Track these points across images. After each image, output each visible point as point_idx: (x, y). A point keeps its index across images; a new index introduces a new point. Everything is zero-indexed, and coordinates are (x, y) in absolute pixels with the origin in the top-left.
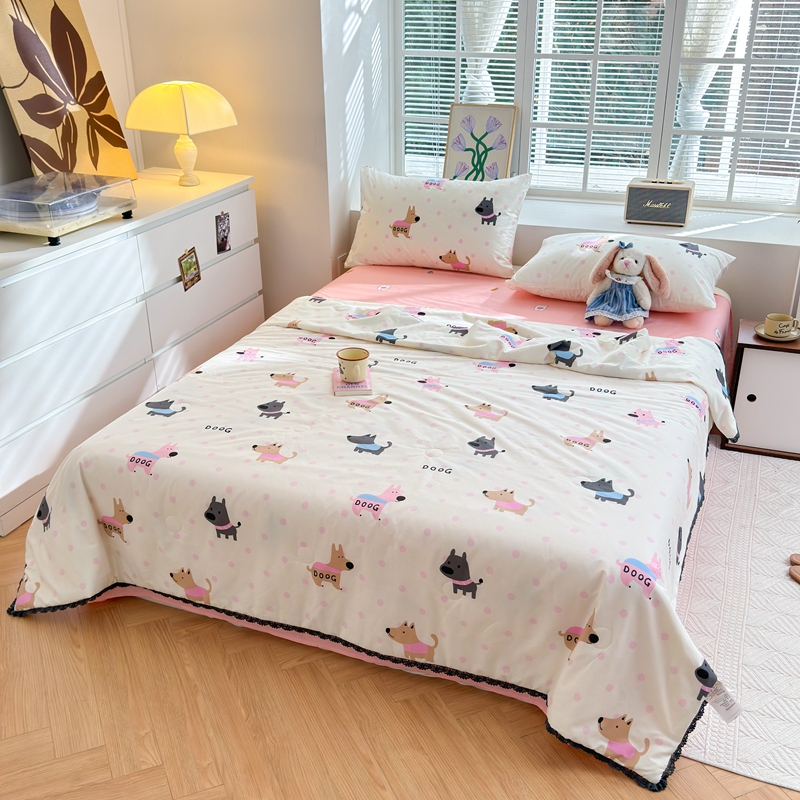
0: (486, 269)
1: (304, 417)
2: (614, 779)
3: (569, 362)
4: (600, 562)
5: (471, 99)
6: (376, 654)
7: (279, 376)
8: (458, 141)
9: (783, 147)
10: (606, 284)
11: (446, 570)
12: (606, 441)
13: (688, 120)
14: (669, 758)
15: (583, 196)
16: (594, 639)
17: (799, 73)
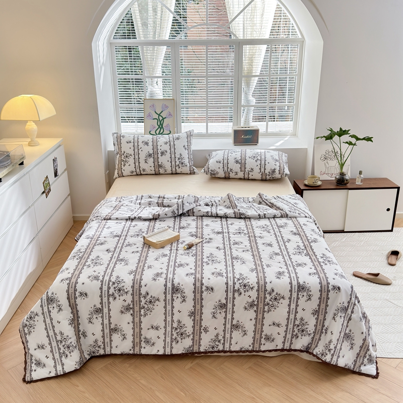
5: (151, 97)
8: (149, 115)
9: (284, 109)
15: (207, 135)
17: (288, 79)
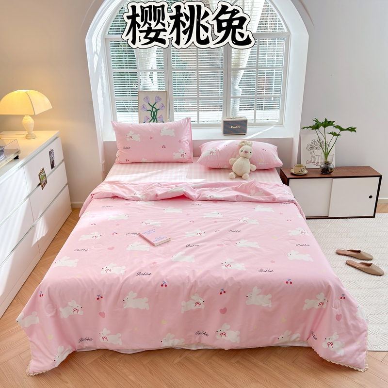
5: (145, 89)
8: (143, 107)
13: (235, 93)
15: (199, 126)
17: (274, 72)
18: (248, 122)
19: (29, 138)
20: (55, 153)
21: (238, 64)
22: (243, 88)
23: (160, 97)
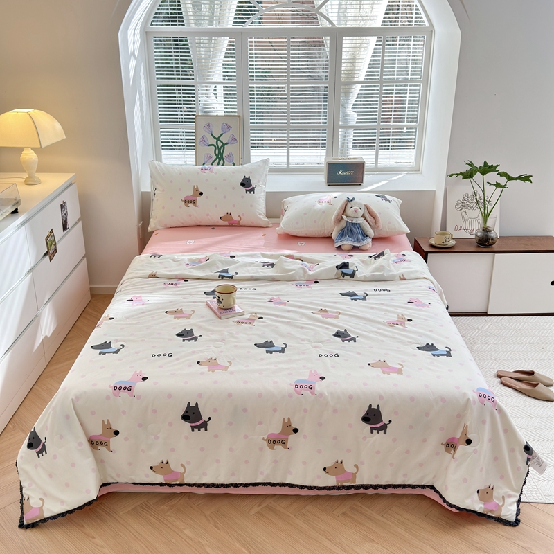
0: (253, 223)
1: (214, 337)
2: (490, 526)
3: (352, 275)
4: (465, 394)
6: (315, 488)
7: (172, 313)
8: (203, 140)
9: (402, 132)
10: (343, 224)
11: (366, 419)
12: (410, 320)
13: (346, 119)
14: (516, 504)
15: (288, 170)
16: (469, 442)
17: (408, 88)
18: (366, 165)
19: (30, 183)
20: (69, 207)
21: (351, 75)
22: (358, 112)
23: (229, 124)
